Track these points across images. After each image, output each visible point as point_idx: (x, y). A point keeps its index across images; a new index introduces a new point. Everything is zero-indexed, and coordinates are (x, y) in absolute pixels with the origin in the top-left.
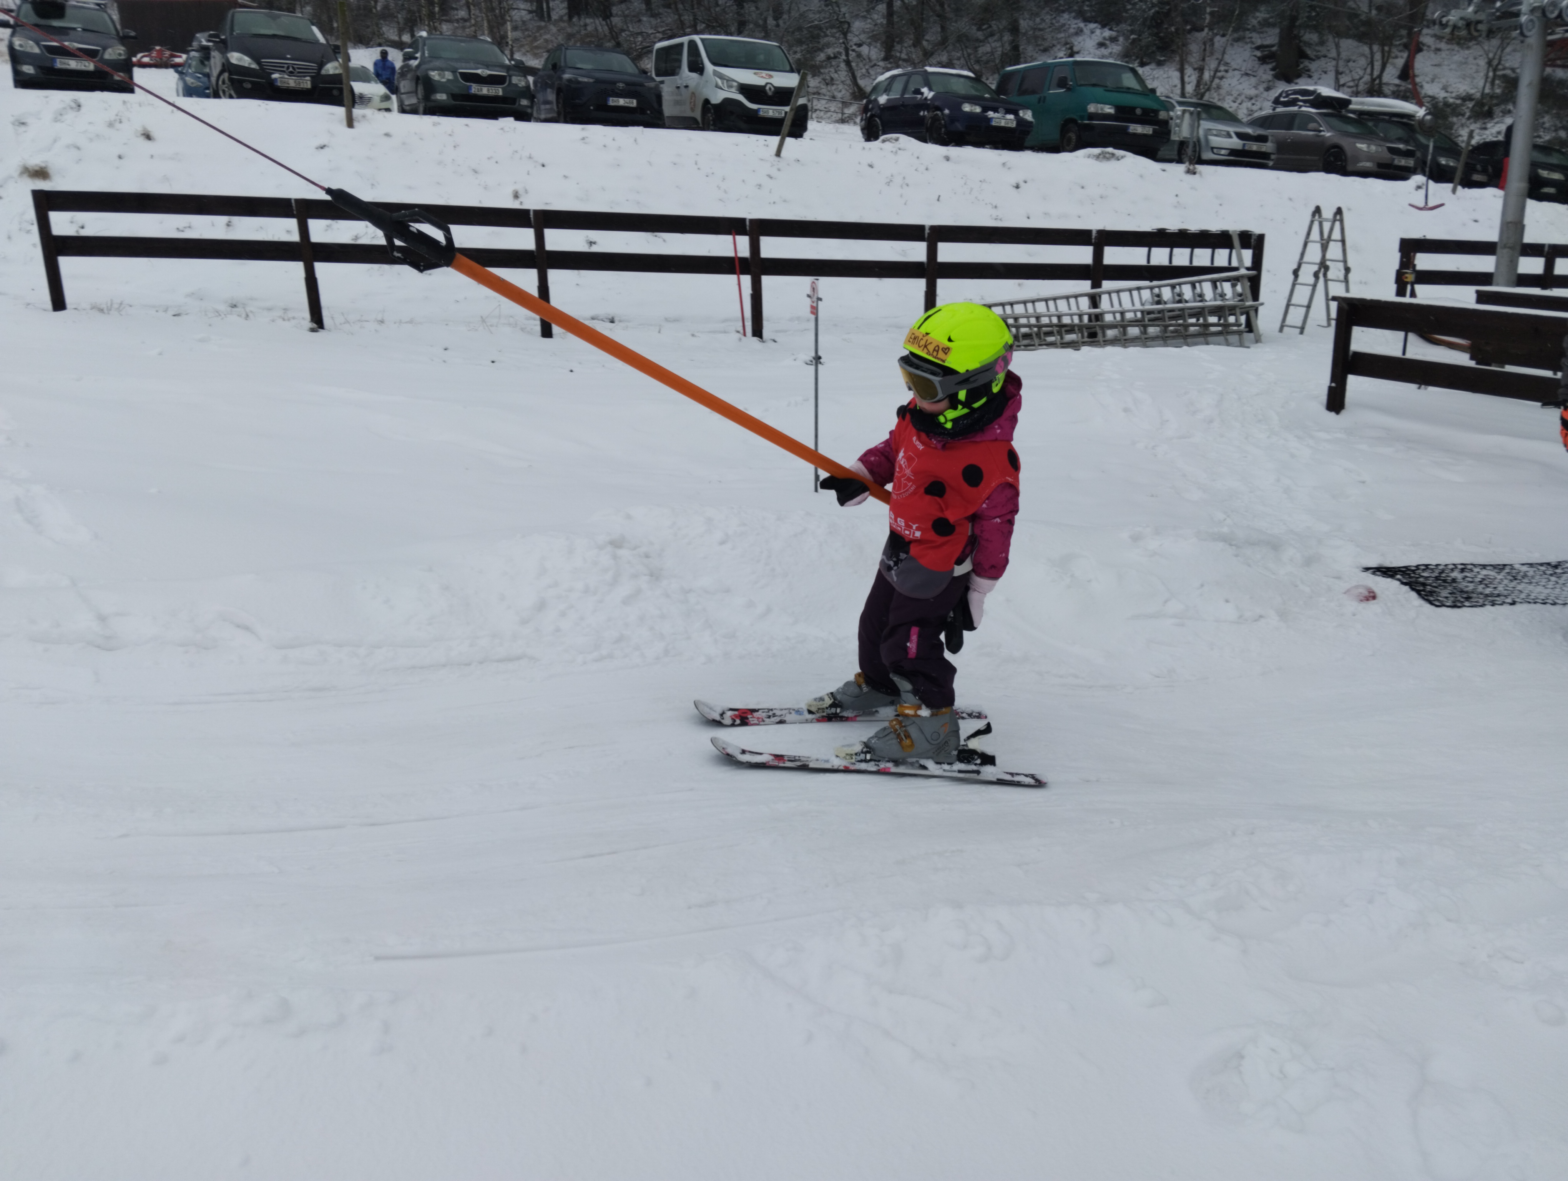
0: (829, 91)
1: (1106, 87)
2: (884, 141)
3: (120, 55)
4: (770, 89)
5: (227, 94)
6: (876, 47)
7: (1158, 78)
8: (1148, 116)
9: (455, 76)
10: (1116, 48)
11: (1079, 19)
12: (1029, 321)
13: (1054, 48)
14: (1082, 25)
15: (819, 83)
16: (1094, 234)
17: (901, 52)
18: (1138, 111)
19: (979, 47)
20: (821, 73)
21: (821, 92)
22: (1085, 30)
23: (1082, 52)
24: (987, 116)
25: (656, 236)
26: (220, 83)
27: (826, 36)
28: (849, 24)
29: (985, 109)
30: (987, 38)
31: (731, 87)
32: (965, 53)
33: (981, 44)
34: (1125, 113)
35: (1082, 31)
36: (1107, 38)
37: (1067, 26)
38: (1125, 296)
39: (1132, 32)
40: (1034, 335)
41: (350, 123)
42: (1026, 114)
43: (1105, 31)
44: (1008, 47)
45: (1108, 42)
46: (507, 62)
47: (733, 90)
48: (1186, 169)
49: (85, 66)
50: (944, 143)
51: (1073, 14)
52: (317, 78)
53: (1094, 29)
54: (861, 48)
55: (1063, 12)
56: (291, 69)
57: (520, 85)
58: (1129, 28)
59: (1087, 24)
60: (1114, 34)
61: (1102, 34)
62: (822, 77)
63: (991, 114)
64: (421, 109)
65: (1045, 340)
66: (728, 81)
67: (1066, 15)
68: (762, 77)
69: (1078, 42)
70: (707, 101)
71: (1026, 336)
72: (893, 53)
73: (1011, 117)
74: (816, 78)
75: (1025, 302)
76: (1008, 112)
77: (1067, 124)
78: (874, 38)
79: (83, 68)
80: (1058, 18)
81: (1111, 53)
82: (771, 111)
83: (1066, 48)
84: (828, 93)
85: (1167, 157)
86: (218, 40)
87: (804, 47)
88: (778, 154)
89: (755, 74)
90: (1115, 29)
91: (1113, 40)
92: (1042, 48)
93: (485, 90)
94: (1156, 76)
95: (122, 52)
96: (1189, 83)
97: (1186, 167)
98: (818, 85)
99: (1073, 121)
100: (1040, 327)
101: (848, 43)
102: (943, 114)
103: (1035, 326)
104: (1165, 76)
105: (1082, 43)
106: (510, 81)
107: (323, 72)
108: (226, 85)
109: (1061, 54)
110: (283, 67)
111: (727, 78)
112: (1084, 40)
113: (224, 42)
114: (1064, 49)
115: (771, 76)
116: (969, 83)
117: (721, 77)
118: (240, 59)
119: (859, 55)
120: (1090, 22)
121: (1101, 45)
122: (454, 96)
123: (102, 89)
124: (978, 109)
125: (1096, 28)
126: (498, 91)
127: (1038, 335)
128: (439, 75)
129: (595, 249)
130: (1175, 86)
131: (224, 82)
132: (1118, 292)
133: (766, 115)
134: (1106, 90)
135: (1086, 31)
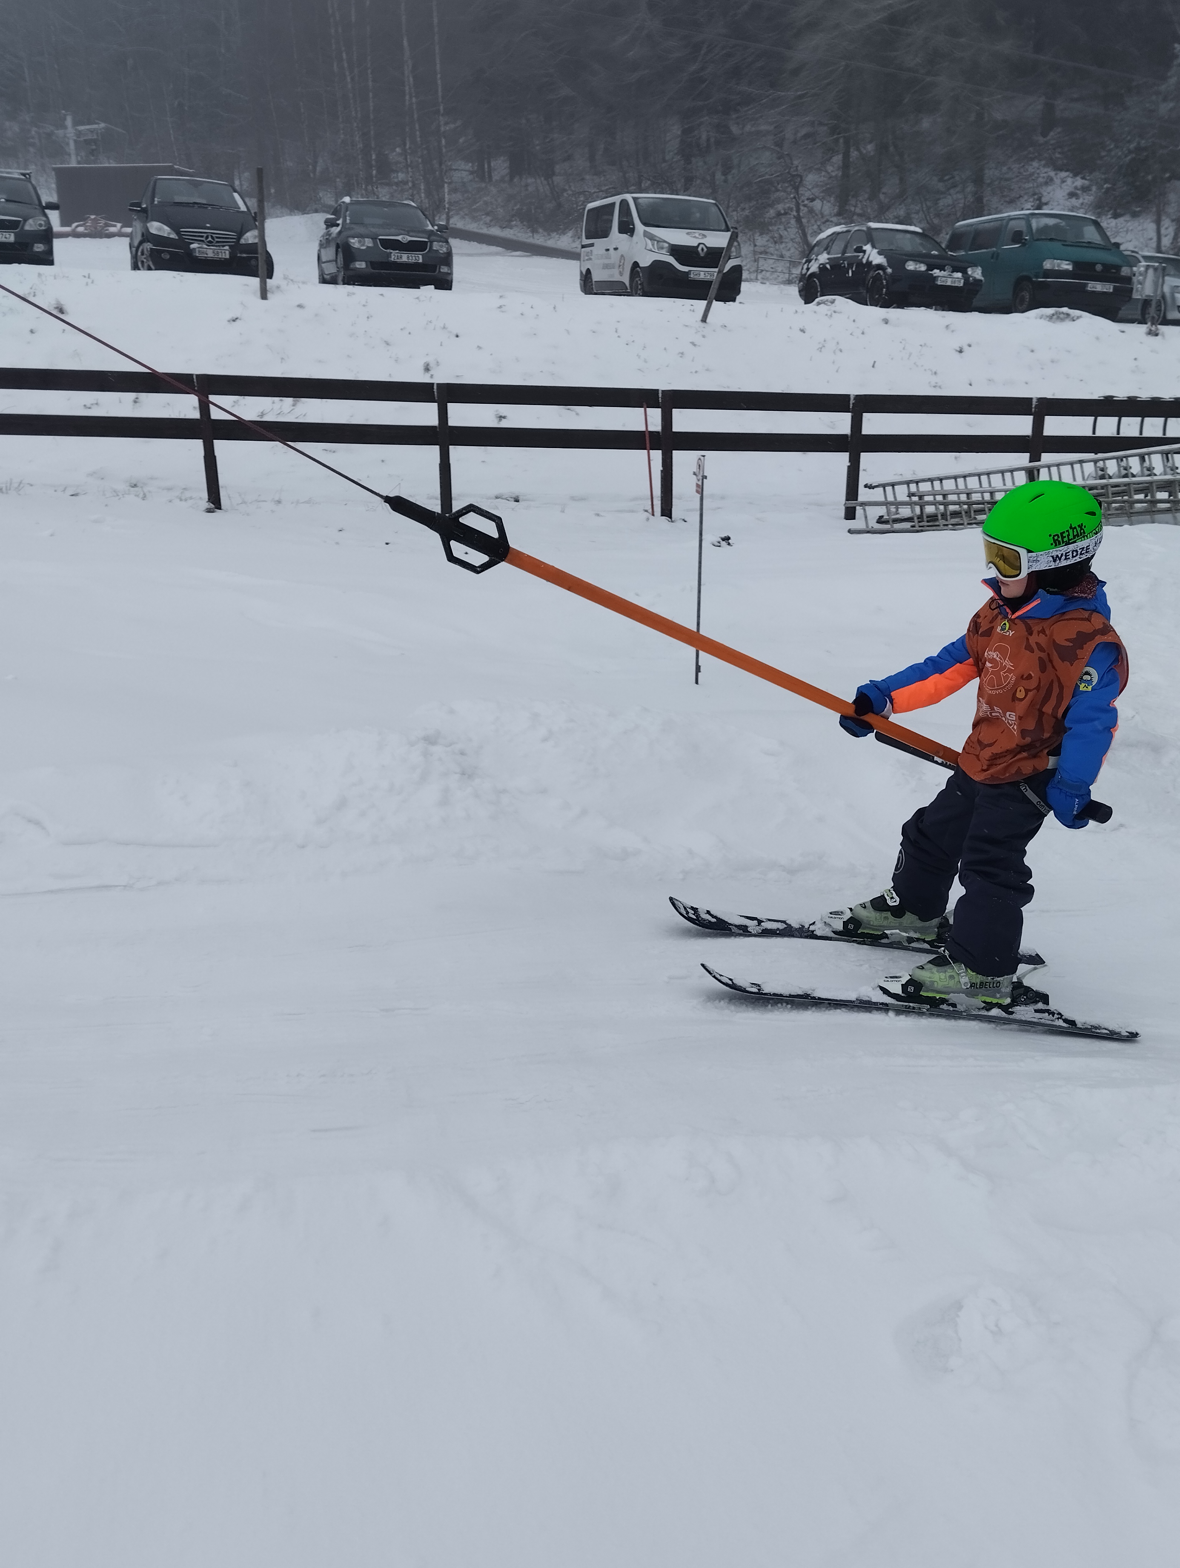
0: (777, 250)
1: (1065, 241)
2: (819, 304)
3: (41, 225)
4: (703, 249)
5: (146, 265)
6: (829, 202)
7: (1132, 230)
8: (1110, 273)
9: (375, 243)
10: (1088, 199)
11: (1049, 167)
12: (959, 498)
13: (1021, 199)
14: (1052, 174)
15: (767, 241)
16: (1034, 403)
17: (855, 206)
18: (1099, 268)
19: (939, 199)
20: (770, 231)
21: (768, 251)
22: (1055, 179)
23: (1051, 203)
24: (932, 274)
25: (568, 409)
26: (139, 254)
27: (778, 190)
28: (801, 177)
29: (931, 267)
30: (949, 189)
31: (662, 248)
32: (924, 206)
33: (942, 196)
34: (1084, 270)
35: (1051, 180)
36: (1079, 187)
37: (1036, 175)
38: (1066, 471)
39: (1106, 181)
40: (963, 513)
41: (264, 295)
42: (975, 272)
43: (1077, 180)
44: (970, 199)
45: (1078, 192)
46: (430, 227)
47: (664, 251)
48: (1148, 330)
49: (6, 238)
50: (886, 305)
51: (1043, 162)
52: (236, 247)
53: (1065, 177)
54: (815, 203)
55: (1032, 159)
56: (210, 239)
57: (441, 252)
58: (1103, 177)
59: (1058, 172)
60: (1086, 183)
61: (1073, 183)
62: (770, 235)
63: (936, 272)
64: (340, 279)
65: (975, 519)
66: (658, 242)
67: (1035, 164)
68: (695, 237)
69: (1047, 193)
70: (636, 264)
71: (955, 514)
72: (847, 208)
73: (959, 275)
74: (764, 236)
75: (955, 478)
76: (955, 270)
77: (1021, 282)
78: (828, 192)
80: (1026, 167)
81: (1082, 204)
82: (702, 273)
83: (1034, 199)
84: (776, 252)
85: (1130, 317)
86: (139, 209)
87: (754, 203)
88: (704, 319)
89: (688, 234)
90: (1088, 178)
91: (1085, 189)
92: (1007, 199)
93: (405, 258)
94: (1130, 228)
95: (43, 223)
96: (1166, 236)
97: (1148, 328)
98: (766, 243)
99: (1028, 279)
100: (970, 504)
101: (799, 198)
102: (885, 273)
103: (965, 503)
104: (1140, 228)
105: (1052, 193)
106: (431, 247)
107: (242, 241)
108: (145, 256)
109: (1029, 205)
110: (202, 237)
111: (658, 239)
112: (1054, 190)
113: (144, 211)
114: (1031, 200)
115: (704, 236)
116: (918, 240)
117: (652, 238)
118: (160, 229)
119: (811, 211)
120: (1061, 170)
121: (1072, 195)
122: (372, 264)
123: (20, 262)
124: (923, 268)
125: (1068, 176)
126: (418, 258)
127: (967, 512)
128: (360, 242)
129: (504, 424)
130: (1151, 239)
131: (143, 254)
132: (1058, 465)
133: (697, 278)
134: (1064, 245)
135: (1057, 181)
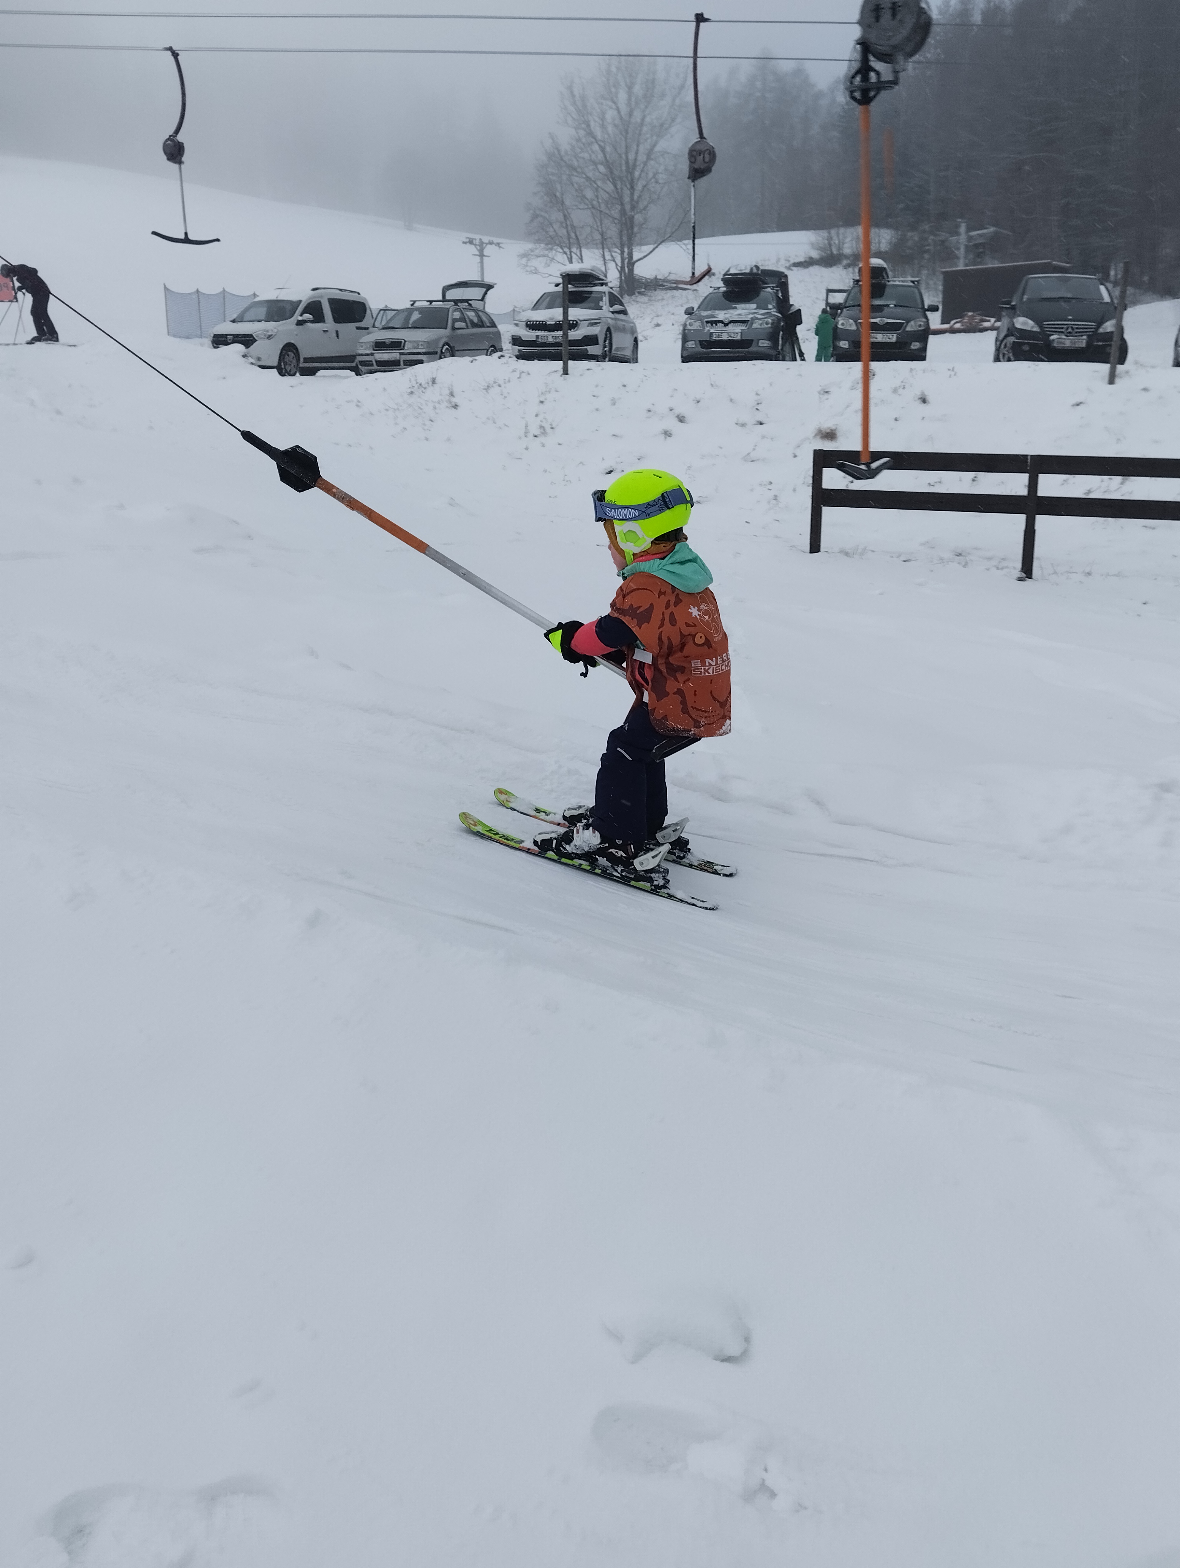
3: (920, 326)
5: (1006, 356)
26: (1002, 347)
41: (1111, 381)
49: (889, 338)
52: (1094, 336)
56: (1070, 330)
79: (888, 340)
86: (1008, 306)
95: (922, 323)
107: (1101, 330)
108: (1007, 349)
110: (1062, 328)
113: (1014, 307)
118: (1024, 324)
123: (897, 359)
131: (1005, 346)
